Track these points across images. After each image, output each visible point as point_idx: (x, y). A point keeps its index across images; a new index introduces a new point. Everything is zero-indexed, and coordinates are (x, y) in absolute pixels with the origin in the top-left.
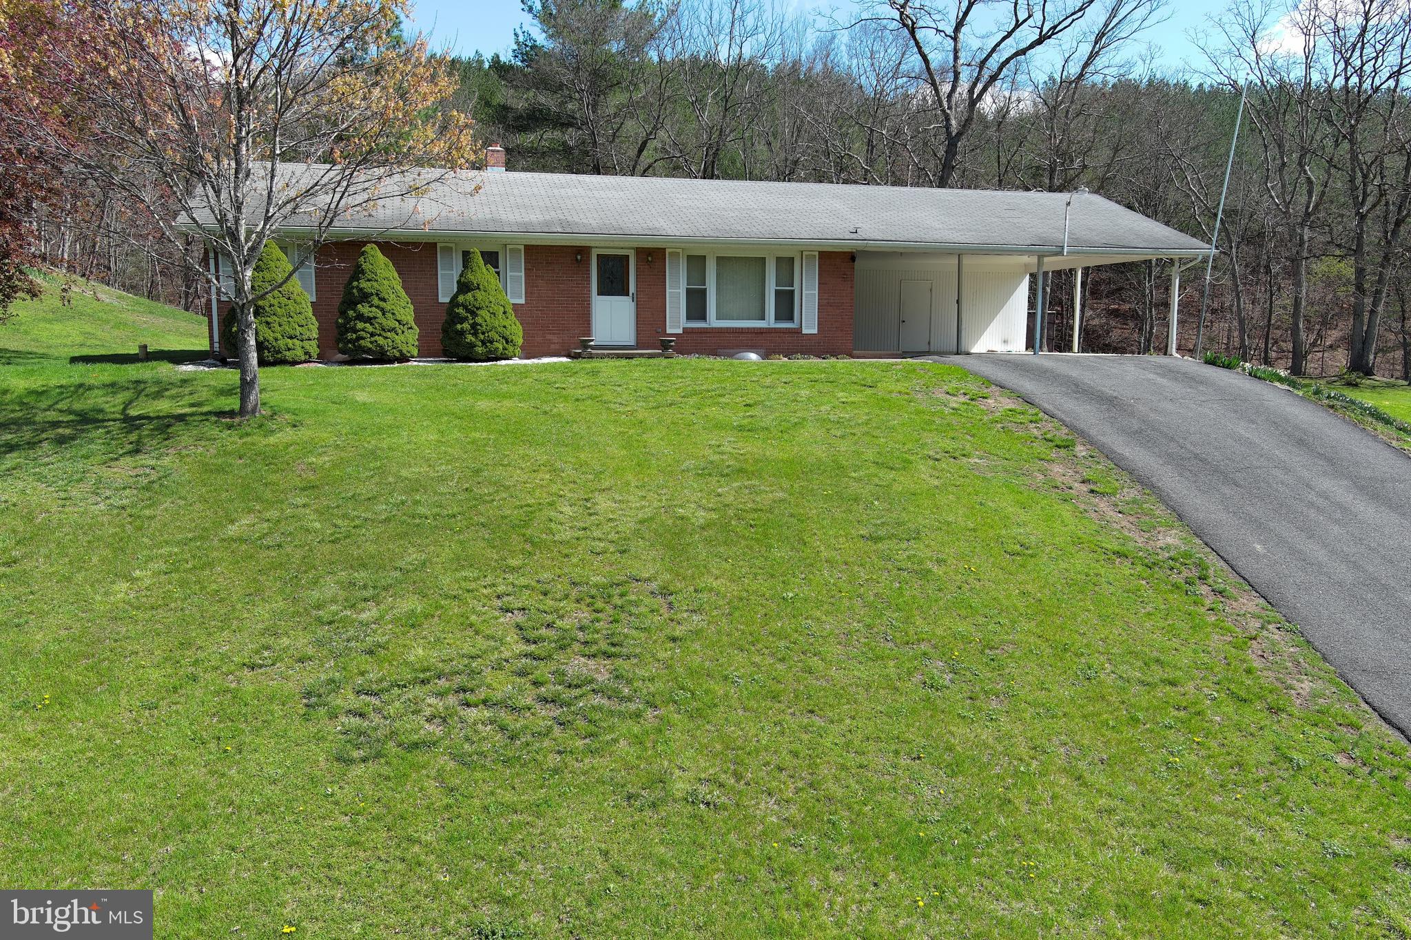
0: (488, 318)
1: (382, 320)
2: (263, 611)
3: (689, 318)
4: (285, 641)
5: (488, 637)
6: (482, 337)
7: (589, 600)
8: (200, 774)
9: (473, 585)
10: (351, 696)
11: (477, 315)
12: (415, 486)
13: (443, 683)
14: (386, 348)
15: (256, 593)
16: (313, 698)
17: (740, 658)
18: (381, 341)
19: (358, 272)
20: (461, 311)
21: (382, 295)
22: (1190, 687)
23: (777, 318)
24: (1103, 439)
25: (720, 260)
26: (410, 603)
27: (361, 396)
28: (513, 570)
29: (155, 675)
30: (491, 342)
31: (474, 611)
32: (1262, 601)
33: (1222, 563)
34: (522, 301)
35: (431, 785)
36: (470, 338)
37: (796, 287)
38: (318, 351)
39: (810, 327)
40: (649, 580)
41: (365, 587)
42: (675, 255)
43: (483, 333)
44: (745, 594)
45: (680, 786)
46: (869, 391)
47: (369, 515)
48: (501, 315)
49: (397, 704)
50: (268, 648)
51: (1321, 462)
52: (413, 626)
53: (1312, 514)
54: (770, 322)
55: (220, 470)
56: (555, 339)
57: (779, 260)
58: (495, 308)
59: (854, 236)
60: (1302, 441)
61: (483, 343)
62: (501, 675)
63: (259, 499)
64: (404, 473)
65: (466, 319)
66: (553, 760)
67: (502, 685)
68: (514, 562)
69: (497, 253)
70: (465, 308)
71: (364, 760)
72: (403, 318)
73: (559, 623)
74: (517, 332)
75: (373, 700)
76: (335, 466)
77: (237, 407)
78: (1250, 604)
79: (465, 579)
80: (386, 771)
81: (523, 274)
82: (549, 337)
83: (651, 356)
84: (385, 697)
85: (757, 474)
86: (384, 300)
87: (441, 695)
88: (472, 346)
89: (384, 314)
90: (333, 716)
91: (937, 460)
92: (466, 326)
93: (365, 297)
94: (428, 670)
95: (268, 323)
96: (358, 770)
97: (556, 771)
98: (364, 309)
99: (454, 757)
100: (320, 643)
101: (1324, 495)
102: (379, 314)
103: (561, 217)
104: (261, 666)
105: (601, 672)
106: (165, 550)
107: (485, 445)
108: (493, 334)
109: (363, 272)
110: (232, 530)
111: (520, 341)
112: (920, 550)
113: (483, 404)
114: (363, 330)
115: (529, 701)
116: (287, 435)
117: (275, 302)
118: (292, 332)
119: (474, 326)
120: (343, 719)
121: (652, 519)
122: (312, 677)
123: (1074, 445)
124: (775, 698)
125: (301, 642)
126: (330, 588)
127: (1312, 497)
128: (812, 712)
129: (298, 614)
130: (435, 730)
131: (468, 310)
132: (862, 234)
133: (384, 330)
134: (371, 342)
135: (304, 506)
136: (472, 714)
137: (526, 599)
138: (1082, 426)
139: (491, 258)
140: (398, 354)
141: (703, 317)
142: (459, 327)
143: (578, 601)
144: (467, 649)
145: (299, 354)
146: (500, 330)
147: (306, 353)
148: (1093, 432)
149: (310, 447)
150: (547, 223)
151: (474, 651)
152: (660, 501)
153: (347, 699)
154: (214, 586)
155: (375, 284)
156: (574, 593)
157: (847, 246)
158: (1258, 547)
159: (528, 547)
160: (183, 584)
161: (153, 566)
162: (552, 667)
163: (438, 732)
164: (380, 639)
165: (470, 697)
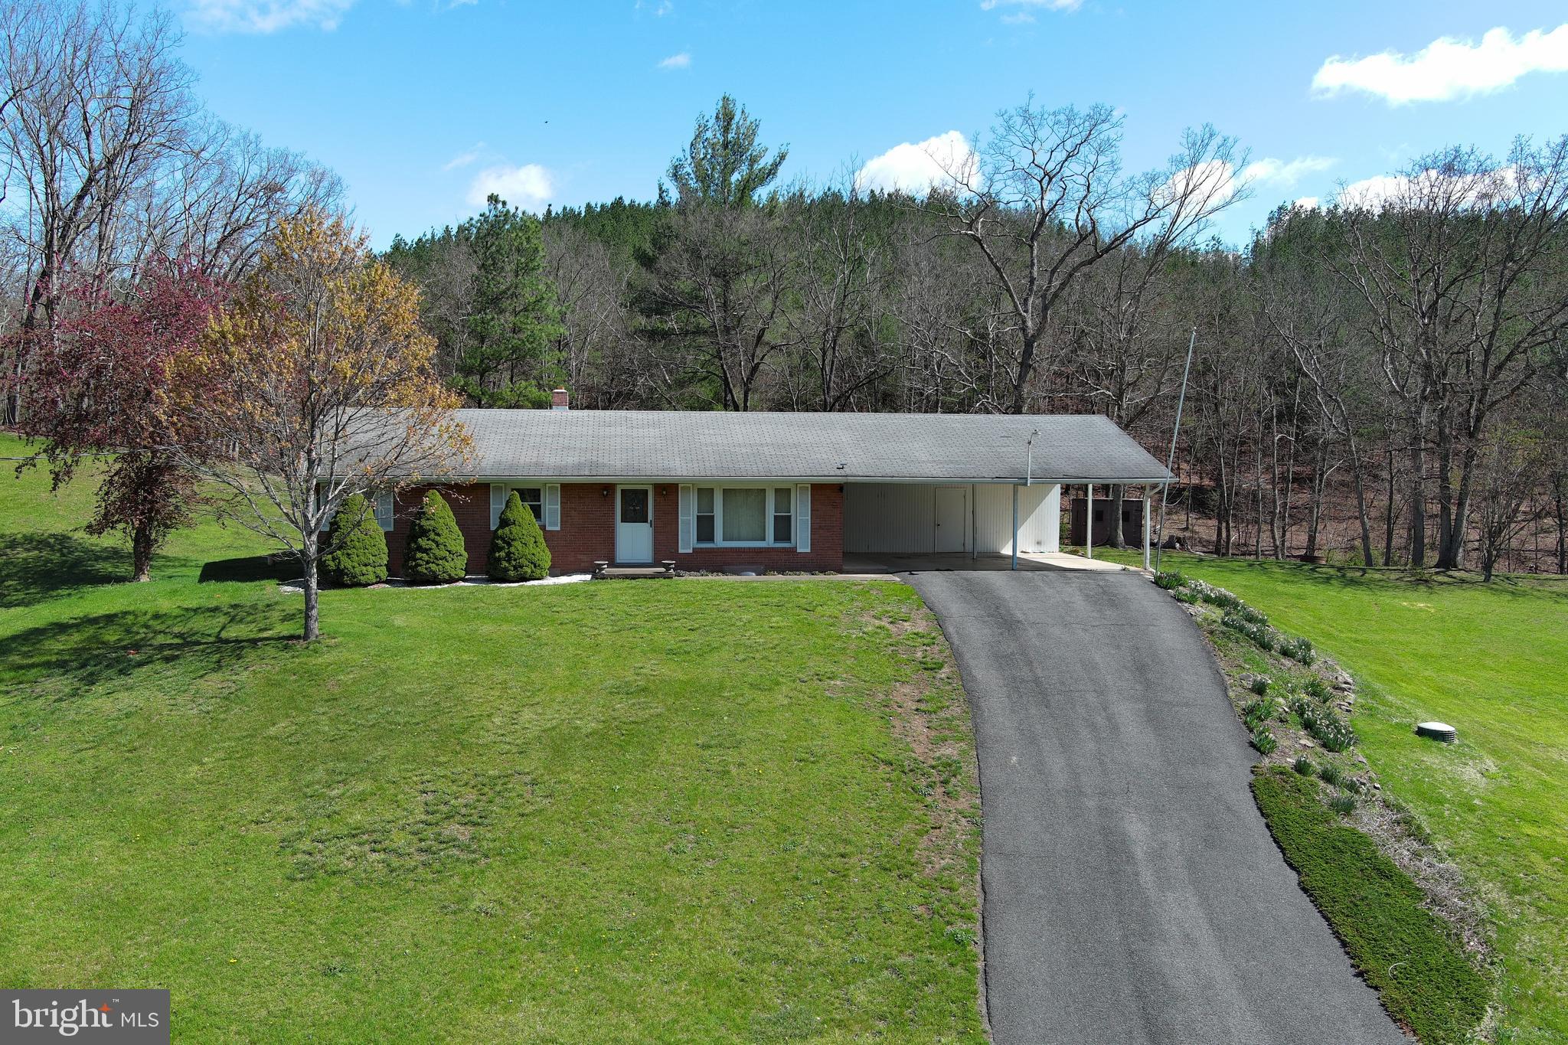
0: (520, 548)
1: (437, 552)
2: (274, 788)
3: (700, 539)
4: (281, 807)
5: (405, 809)
7: (480, 786)
9: (409, 774)
10: (308, 843)
11: (511, 545)
12: (403, 700)
13: (365, 837)
14: (438, 573)
15: (274, 775)
16: (285, 843)
19: (421, 513)
20: (500, 542)
21: (437, 531)
22: (854, 859)
23: (776, 539)
25: (726, 492)
26: (364, 786)
27: (399, 621)
28: (440, 764)
29: (201, 825)
30: (522, 567)
31: (403, 792)
32: (978, 801)
33: (976, 771)
34: (557, 528)
37: (792, 513)
38: (386, 573)
39: (804, 548)
40: (528, 773)
41: (341, 773)
42: (687, 489)
43: (515, 560)
44: (587, 786)
45: (475, 904)
46: (803, 616)
48: (532, 544)
49: (333, 848)
50: (269, 811)
51: (1138, 687)
52: (360, 801)
54: (770, 542)
55: (278, 684)
56: (584, 558)
57: (777, 491)
58: (526, 539)
59: (839, 472)
60: (1143, 665)
61: (515, 568)
62: (402, 834)
63: (296, 708)
64: (399, 690)
65: (503, 548)
66: (410, 885)
67: (399, 840)
68: (442, 759)
69: (539, 490)
70: (503, 539)
72: (453, 549)
73: (453, 802)
74: (546, 558)
75: (320, 846)
76: (355, 682)
77: (303, 632)
78: (966, 802)
79: (406, 770)
81: (559, 506)
82: (580, 557)
83: (652, 577)
84: (327, 844)
86: (438, 535)
87: (360, 844)
88: (506, 570)
89: (437, 546)
90: (294, 854)
91: (803, 682)
92: (502, 554)
93: (424, 533)
94: (359, 828)
96: (297, 885)
97: (408, 891)
98: (423, 542)
99: (353, 880)
100: (301, 809)
102: (434, 546)
104: (262, 822)
105: (463, 834)
106: (226, 745)
107: (467, 666)
108: (523, 560)
109: (424, 513)
110: (272, 731)
111: (548, 564)
114: (421, 559)
115: (412, 850)
116: (333, 656)
118: (366, 561)
120: (299, 856)
122: (288, 830)
123: (941, 667)
125: (291, 808)
126: (320, 773)
129: (294, 790)
131: (504, 541)
132: (847, 471)
133: (436, 559)
135: (323, 713)
136: (375, 856)
137: (440, 785)
138: (964, 649)
139: (531, 495)
141: (711, 539)
142: (497, 555)
143: (473, 788)
144: (388, 816)
145: (372, 578)
146: (529, 557)
147: (377, 577)
148: (967, 656)
149: (343, 667)
150: (579, 466)
151: (391, 818)
152: (569, 714)
153: (306, 844)
154: (250, 770)
155: (432, 522)
156: (473, 783)
158: (1014, 759)
159: (458, 748)
160: (232, 767)
161: (217, 755)
162: (437, 829)
163: (350, 865)
164: (337, 808)
165: (378, 847)
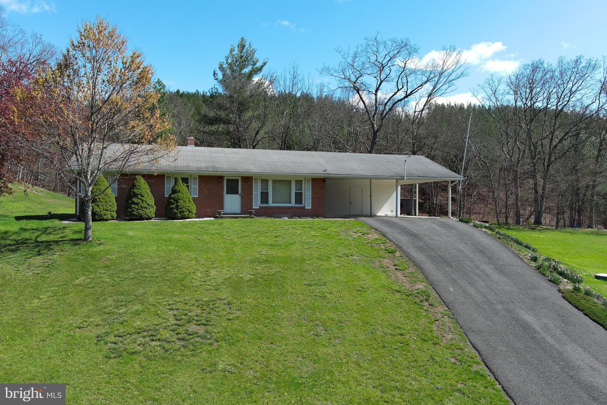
0: (182, 203)
1: (142, 204)
2: (85, 310)
3: (262, 203)
4: (92, 319)
5: (164, 319)
6: (180, 210)
7: (201, 306)
8: (58, 362)
9: (161, 301)
10: (113, 337)
11: (178, 202)
12: (146, 266)
13: (145, 333)
14: (142, 215)
15: (83, 303)
16: (99, 338)
17: (251, 326)
18: (141, 212)
19: (134, 186)
20: (172, 200)
21: (142, 195)
22: (407, 337)
23: (296, 203)
24: (407, 250)
25: (274, 181)
26: (137, 307)
27: (130, 233)
28: (176, 296)
29: (45, 330)
30: (183, 212)
31: (160, 310)
32: (446, 308)
33: (437, 295)
34: (197, 196)
35: (136, 366)
36: (175, 211)
37: (303, 191)
38: (116, 215)
39: (309, 207)
40: (224, 299)
41: (122, 301)
42: (256, 179)
43: (180, 209)
44: (258, 304)
45: (221, 366)
46: (324, 231)
47: (127, 276)
48: (187, 202)
49: (128, 340)
50: (86, 322)
51: (486, 259)
52: (137, 315)
53: (475, 277)
54: (293, 204)
55: (75, 260)
56: (209, 210)
57: (296, 181)
58: (185, 199)
59: (324, 172)
60: (482, 251)
61: (180, 212)
62: (166, 331)
63: (87, 271)
64: (142, 261)
65: (174, 203)
66: (179, 358)
67: (166, 334)
68: (176, 293)
69: (188, 178)
71: (115, 358)
72: (150, 203)
73: (189, 314)
74: (194, 208)
75: (121, 339)
76: (117, 259)
77: (83, 237)
78: (442, 309)
79: (158, 299)
80: (122, 361)
81: (198, 186)
82: (207, 210)
83: (245, 217)
84: (124, 338)
85: (272, 262)
87: (144, 337)
88: (176, 213)
89: (142, 202)
90: (106, 344)
91: (340, 257)
92: (174, 206)
93: (136, 195)
94: (141, 329)
95: (98, 205)
96: (112, 361)
97: (179, 361)
98: (135, 200)
99: (145, 357)
100: (104, 320)
101: (483, 271)
102: (141, 202)
103: (213, 165)
104: (83, 328)
105: (201, 330)
106: (52, 289)
107: (173, 251)
108: (184, 209)
109: (135, 186)
110: (77, 282)
111: (195, 212)
112: (324, 289)
113: (176, 236)
114: (134, 208)
115: (174, 339)
116: (101, 248)
117: (101, 197)
118: (107, 209)
119: (177, 206)
120: (109, 345)
121: (229, 278)
122: (100, 331)
123: (395, 252)
124: (260, 339)
125: (97, 319)
126: (110, 301)
127: (478, 271)
128: (272, 343)
129: (97, 310)
130: (141, 348)
131: (175, 200)
132: (328, 172)
133: (142, 208)
134: (137, 212)
135: (104, 273)
136: (154, 343)
137: (180, 306)
138: (401, 245)
139: (185, 180)
140: (147, 217)
141: (267, 203)
142: (171, 206)
143: (197, 307)
144: (155, 322)
145: (109, 217)
146: (187, 207)
147: (112, 216)
148: (404, 247)
149: (108, 252)
150: (207, 167)
151: (157, 323)
152: (234, 271)
153: (111, 338)
154: (69, 301)
155: (140, 190)
156: (196, 304)
157: (322, 176)
158: (452, 289)
159: (183, 288)
160: (58, 300)
161: (47, 294)
162: (184, 328)
163: (141, 349)
164: (125, 319)
165: (154, 338)
